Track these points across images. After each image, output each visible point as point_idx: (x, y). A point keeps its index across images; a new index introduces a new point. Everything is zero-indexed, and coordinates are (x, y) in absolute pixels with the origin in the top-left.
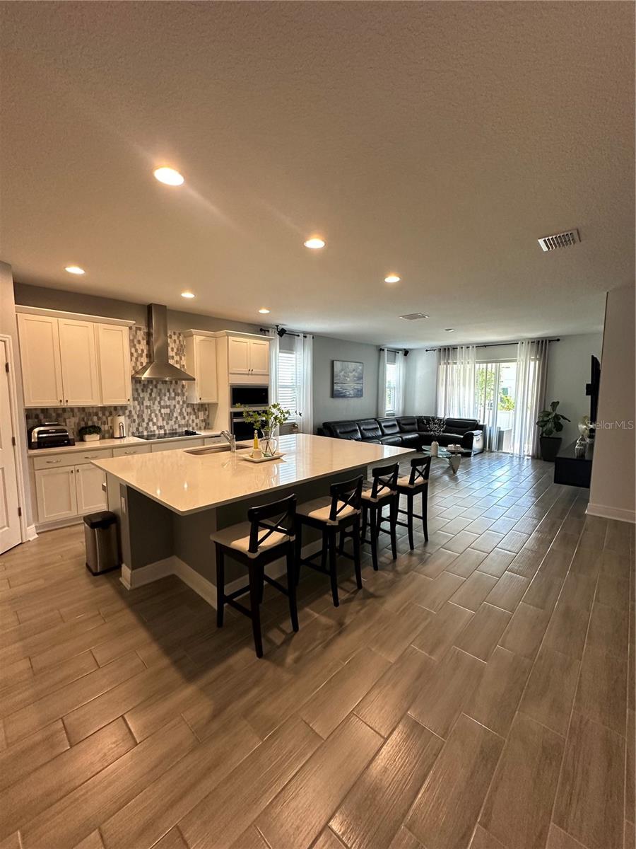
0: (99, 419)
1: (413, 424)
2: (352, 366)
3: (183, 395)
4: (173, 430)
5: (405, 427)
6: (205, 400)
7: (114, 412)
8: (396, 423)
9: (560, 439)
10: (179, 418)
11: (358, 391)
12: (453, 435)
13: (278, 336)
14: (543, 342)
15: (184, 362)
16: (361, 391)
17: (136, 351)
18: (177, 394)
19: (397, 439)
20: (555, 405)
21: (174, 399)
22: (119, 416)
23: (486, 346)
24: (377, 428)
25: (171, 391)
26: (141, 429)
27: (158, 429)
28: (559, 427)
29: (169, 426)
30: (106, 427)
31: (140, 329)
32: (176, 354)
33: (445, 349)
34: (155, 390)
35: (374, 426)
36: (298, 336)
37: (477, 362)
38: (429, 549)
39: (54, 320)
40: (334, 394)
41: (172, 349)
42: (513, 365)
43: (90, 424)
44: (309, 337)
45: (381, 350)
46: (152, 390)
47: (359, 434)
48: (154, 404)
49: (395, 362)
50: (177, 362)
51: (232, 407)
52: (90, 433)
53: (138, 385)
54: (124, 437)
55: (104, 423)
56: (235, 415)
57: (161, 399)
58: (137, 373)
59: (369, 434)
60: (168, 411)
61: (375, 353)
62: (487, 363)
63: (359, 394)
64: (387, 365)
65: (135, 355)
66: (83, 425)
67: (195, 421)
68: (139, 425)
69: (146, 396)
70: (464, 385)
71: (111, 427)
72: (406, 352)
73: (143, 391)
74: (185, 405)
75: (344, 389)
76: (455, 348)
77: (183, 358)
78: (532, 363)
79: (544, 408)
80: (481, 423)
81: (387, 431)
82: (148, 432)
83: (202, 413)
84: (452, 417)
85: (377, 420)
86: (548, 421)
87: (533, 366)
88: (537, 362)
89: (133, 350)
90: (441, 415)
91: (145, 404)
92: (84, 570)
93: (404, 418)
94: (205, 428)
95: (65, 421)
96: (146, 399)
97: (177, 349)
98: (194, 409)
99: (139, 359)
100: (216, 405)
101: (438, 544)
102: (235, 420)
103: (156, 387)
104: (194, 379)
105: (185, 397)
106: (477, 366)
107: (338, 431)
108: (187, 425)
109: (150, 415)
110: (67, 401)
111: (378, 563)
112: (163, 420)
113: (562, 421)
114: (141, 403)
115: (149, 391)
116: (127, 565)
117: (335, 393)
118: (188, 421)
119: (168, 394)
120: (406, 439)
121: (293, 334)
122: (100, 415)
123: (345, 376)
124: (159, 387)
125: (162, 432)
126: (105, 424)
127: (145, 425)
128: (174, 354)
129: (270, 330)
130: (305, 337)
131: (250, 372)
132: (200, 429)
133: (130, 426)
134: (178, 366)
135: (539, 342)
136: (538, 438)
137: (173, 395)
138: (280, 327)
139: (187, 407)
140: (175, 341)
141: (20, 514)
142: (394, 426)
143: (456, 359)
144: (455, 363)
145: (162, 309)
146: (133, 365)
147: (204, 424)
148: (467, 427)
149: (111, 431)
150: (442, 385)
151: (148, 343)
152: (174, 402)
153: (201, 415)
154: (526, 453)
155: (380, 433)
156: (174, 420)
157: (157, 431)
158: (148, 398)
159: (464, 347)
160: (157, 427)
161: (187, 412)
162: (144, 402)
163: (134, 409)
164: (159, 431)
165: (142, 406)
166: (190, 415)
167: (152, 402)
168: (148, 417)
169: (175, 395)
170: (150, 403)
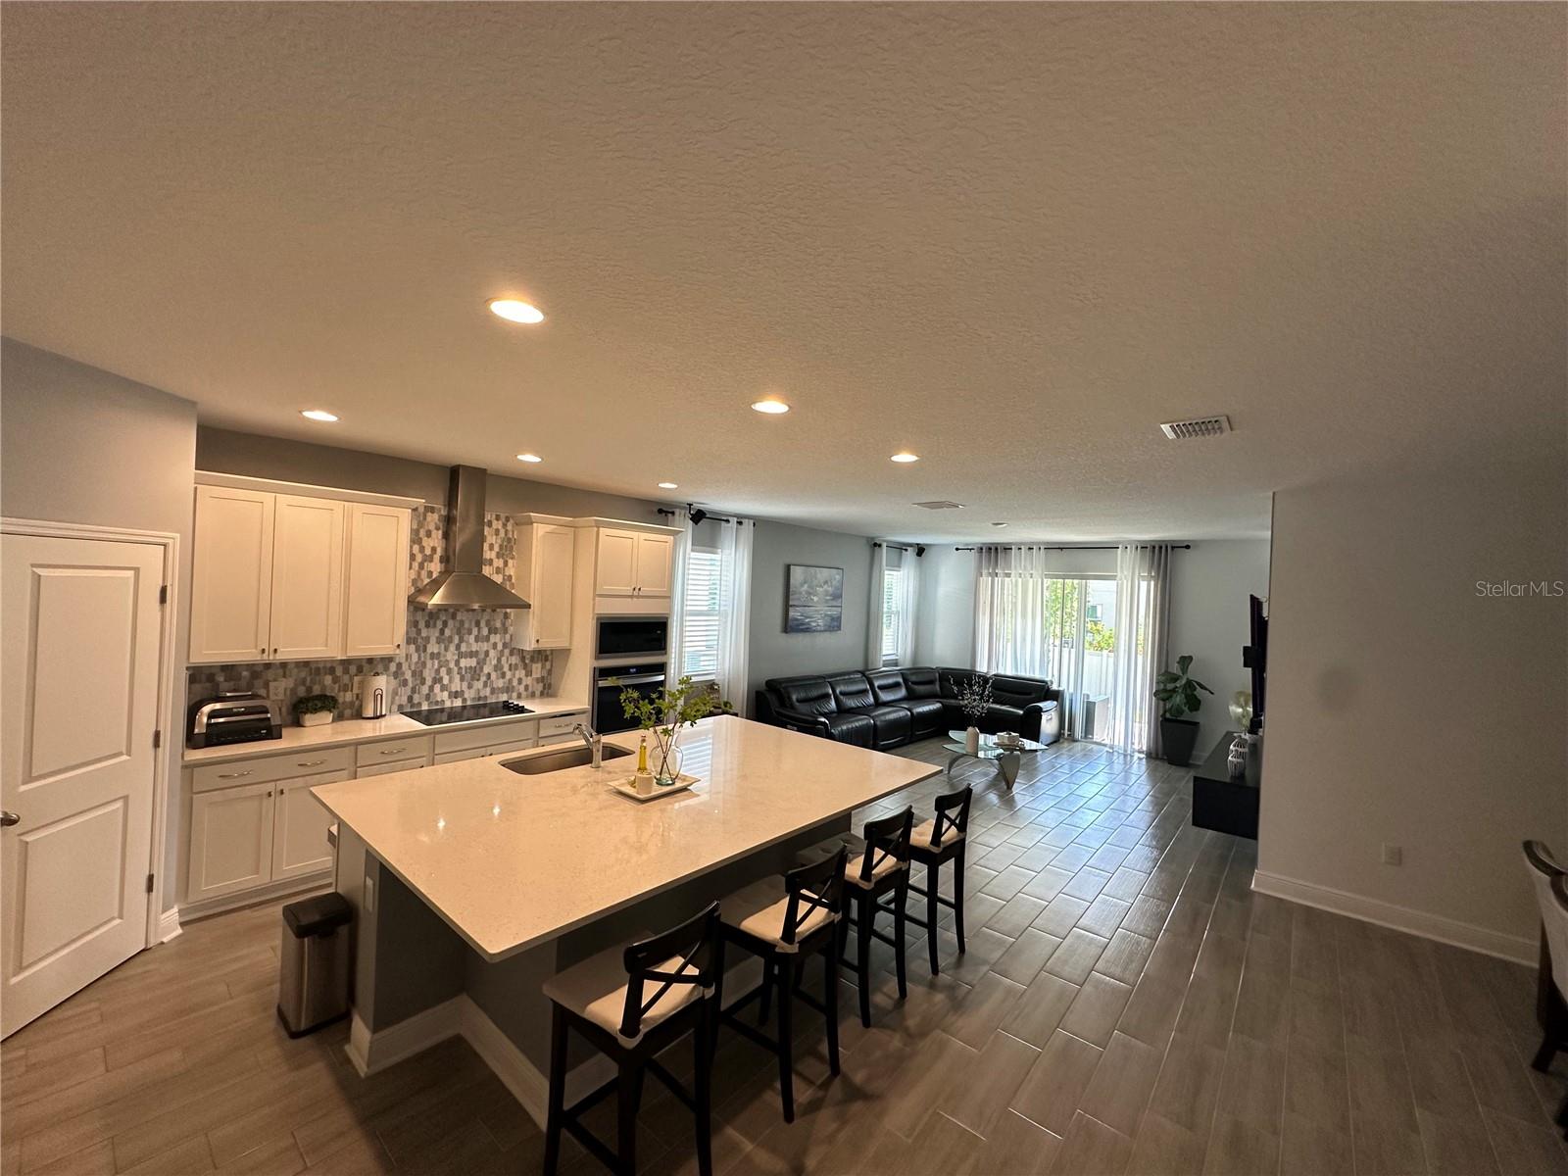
0: (335, 680)
1: (931, 682)
2: (823, 574)
3: (506, 631)
4: (479, 699)
5: (916, 687)
6: (547, 644)
7: (366, 667)
8: (901, 680)
9: (1196, 724)
10: (494, 676)
11: (833, 619)
12: (1003, 708)
13: (691, 522)
14: (1161, 548)
15: (511, 571)
16: (838, 619)
17: (422, 549)
18: (493, 631)
19: (902, 714)
20: (1185, 661)
21: (487, 639)
22: (377, 674)
23: (1062, 549)
24: (864, 692)
25: (483, 624)
26: (416, 699)
27: (450, 697)
28: (1194, 704)
29: (473, 691)
30: (349, 697)
31: (432, 510)
32: (498, 556)
33: (990, 549)
34: (451, 623)
35: (861, 687)
36: (728, 521)
37: (1047, 576)
38: (967, 974)
39: (268, 497)
40: (789, 627)
41: (491, 547)
42: (1111, 585)
43: (317, 690)
44: (748, 525)
45: (875, 545)
46: (445, 624)
47: (833, 703)
48: (446, 649)
49: (900, 567)
50: (498, 571)
51: (597, 658)
52: (315, 711)
53: (420, 613)
54: (382, 716)
55: (345, 688)
56: (602, 673)
57: (461, 640)
58: (419, 591)
59: (851, 703)
60: (473, 662)
61: (865, 551)
62: (1064, 578)
63: (834, 625)
64: (886, 572)
65: (419, 557)
66: (302, 692)
67: (524, 683)
68: (413, 690)
69: (434, 634)
70: (1024, 616)
71: (357, 695)
72: (920, 550)
73: (427, 626)
74: (507, 652)
75: (807, 617)
76: (1007, 548)
77: (510, 562)
78: (1144, 585)
79: (1167, 666)
80: (1055, 687)
81: (885, 697)
82: (430, 704)
83: (539, 665)
84: (1001, 672)
85: (866, 674)
86: (1174, 690)
87: (1146, 590)
88: (1152, 583)
89: (416, 548)
90: (982, 667)
91: (429, 651)
92: (272, 1023)
93: (916, 670)
94: (542, 694)
95: (266, 685)
96: (433, 640)
97: (501, 546)
98: (523, 659)
99: (426, 564)
100: (565, 653)
101: (985, 962)
102: (602, 684)
103: (454, 617)
104: (529, 606)
105: (508, 637)
106: (1048, 582)
107: (794, 697)
108: (508, 689)
109: (438, 671)
110: (276, 650)
111: (872, 1011)
112: (462, 679)
113: (1199, 692)
114: (422, 649)
115: (439, 624)
116: (363, 1019)
117: (790, 623)
118: (510, 681)
119: (475, 631)
120: (919, 714)
121: (719, 519)
122: (339, 672)
123: (810, 594)
124: (459, 617)
125: (458, 703)
126: (345, 691)
127: (425, 690)
128: (493, 555)
129: (677, 511)
130: (740, 523)
131: (635, 593)
132: (533, 695)
133: (395, 693)
134: (498, 579)
135: (1154, 547)
136: (1156, 719)
137: (485, 631)
138: (697, 506)
139: (511, 654)
140: (497, 532)
141: (150, 889)
142: (896, 685)
143: (1010, 568)
144: (1008, 575)
145: (480, 476)
146: (413, 575)
147: (540, 687)
148: (1030, 694)
149: (357, 703)
150: (984, 614)
151: (446, 536)
152: (485, 646)
153: (537, 669)
154: (1136, 747)
155: (871, 699)
156: (483, 679)
157: (448, 704)
158: (437, 638)
159: (1022, 547)
160: (450, 693)
161: (510, 665)
162: (429, 646)
163: (407, 660)
164: (452, 702)
165: (422, 655)
166: (516, 669)
167: (443, 646)
168: (433, 675)
169: (490, 633)
170: (440, 648)
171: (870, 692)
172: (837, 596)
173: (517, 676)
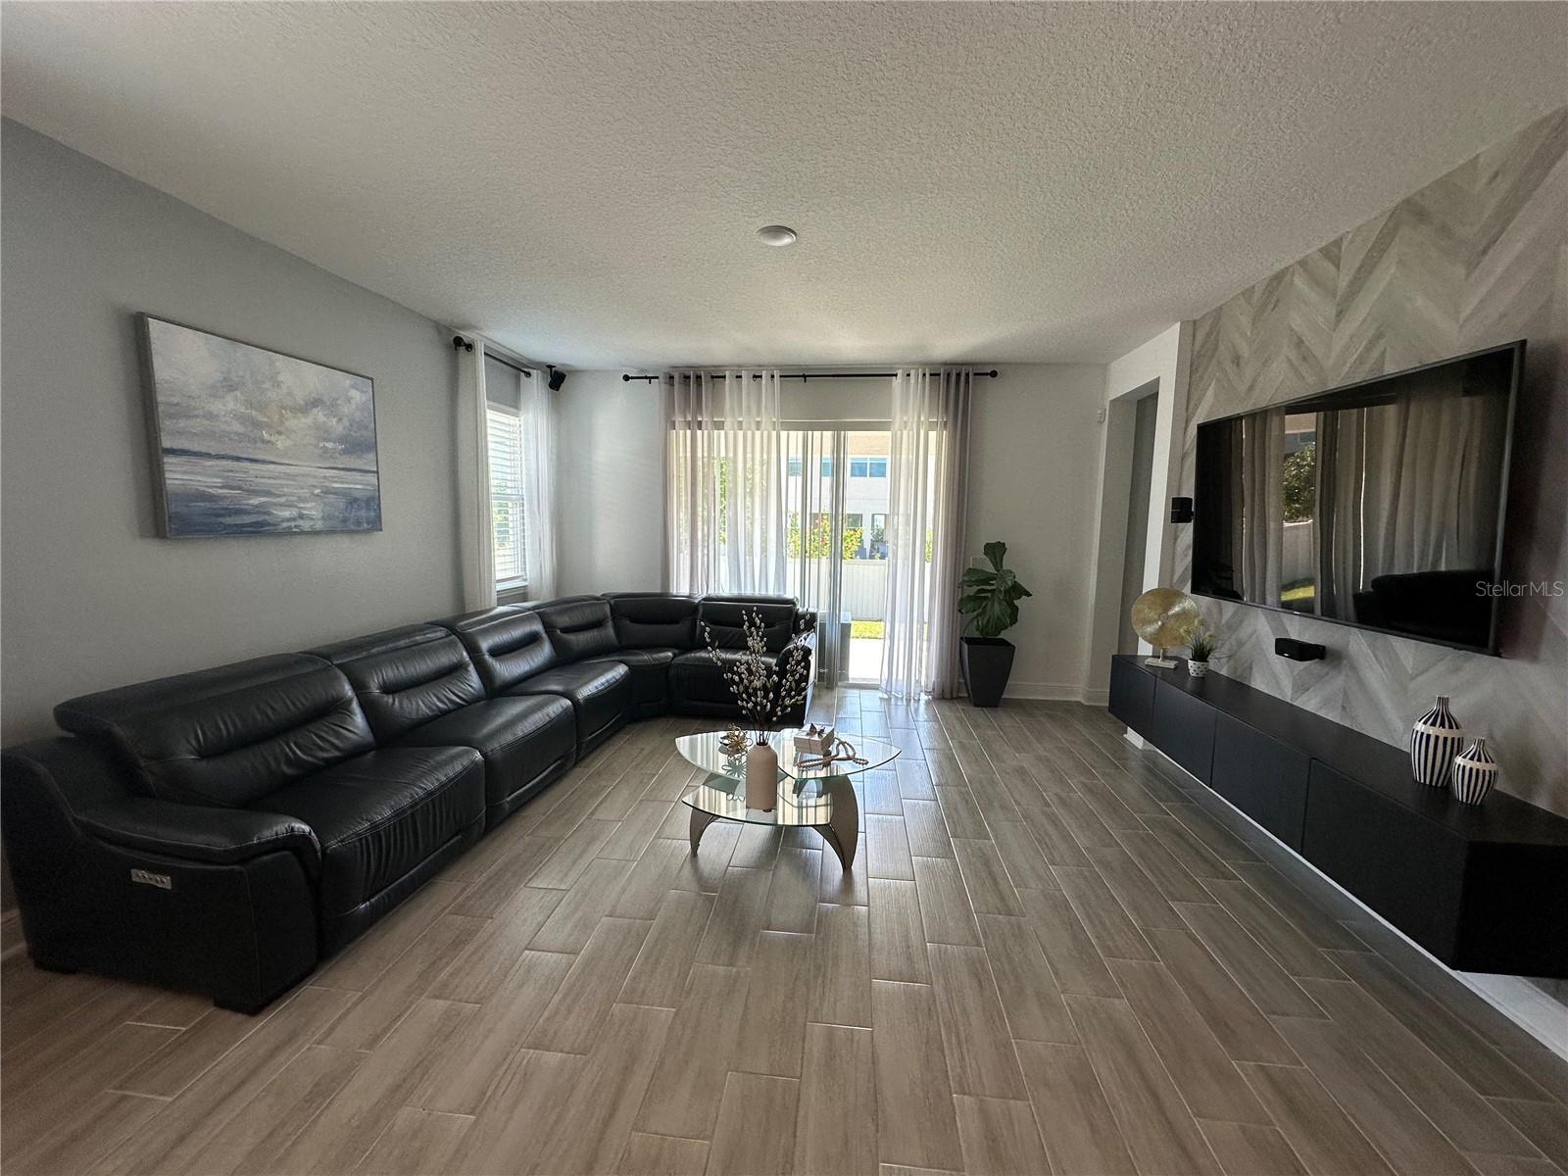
1: (597, 624)
5: (571, 637)
8: (537, 627)
9: (1011, 644)
14: (958, 375)
19: (553, 708)
23: (805, 377)
24: (455, 670)
28: (1010, 617)
33: (687, 376)
35: (445, 659)
37: (787, 426)
42: (884, 437)
45: (459, 343)
49: (516, 406)
59: (420, 705)
62: (807, 428)
64: (490, 415)
72: (557, 379)
76: (717, 377)
79: (966, 561)
80: (803, 608)
81: (508, 669)
85: (457, 628)
90: (681, 588)
93: (565, 603)
113: (1017, 598)
142: (531, 640)
143: (721, 412)
144: (719, 426)
155: (474, 680)
159: (743, 374)
171: (471, 668)
172: (360, 444)
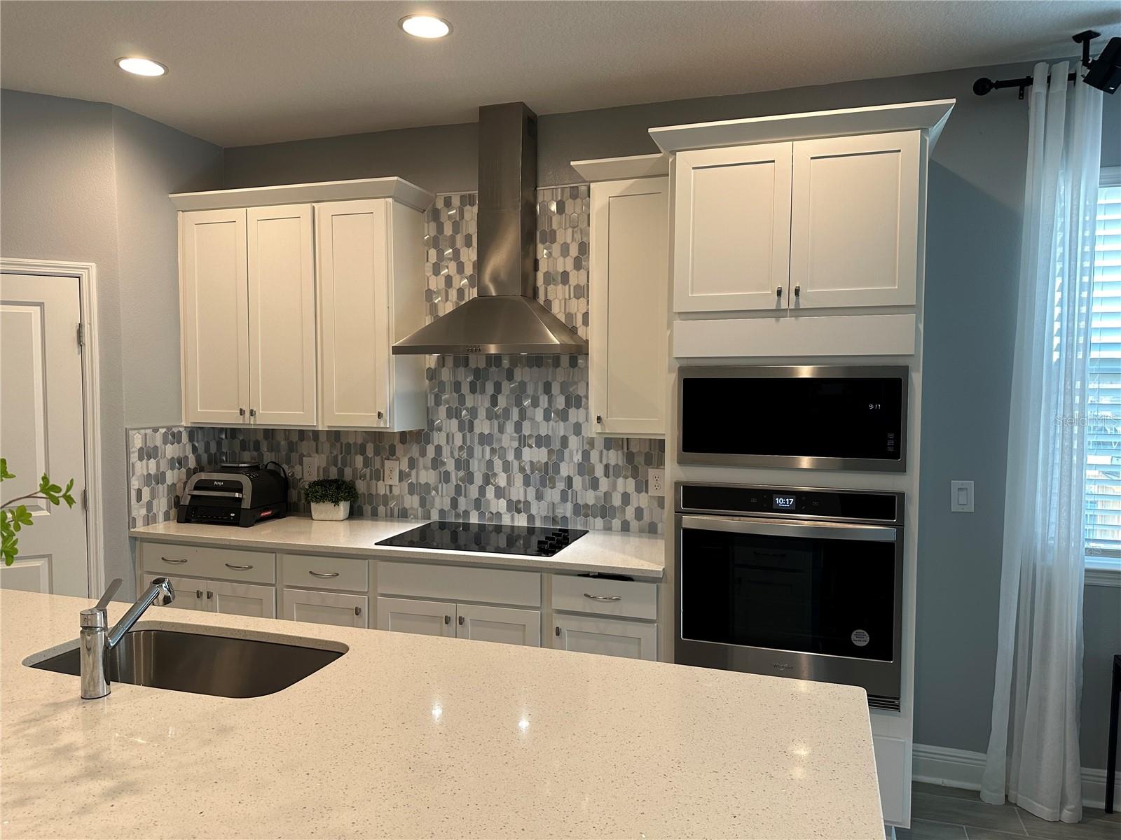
10: (578, 482)
21: (563, 416)
25: (556, 389)
26: (463, 504)
27: (509, 509)
29: (544, 504)
34: (507, 387)
39: (240, 214)
41: (565, 250)
46: (498, 388)
48: (501, 430)
53: (462, 370)
55: (371, 476)
57: (523, 415)
60: (541, 455)
82: (482, 515)
91: (477, 430)
96: (482, 413)
98: (630, 457)
103: (510, 377)
109: (490, 464)
112: (527, 483)
114: (467, 427)
118: (607, 495)
119: (544, 400)
124: (519, 374)
125: (521, 521)
126: (371, 479)
127: (474, 492)
131: (786, 303)
137: (560, 402)
152: (561, 429)
156: (561, 485)
157: (506, 521)
158: (487, 409)
160: (509, 502)
161: (607, 467)
162: (476, 422)
163: (448, 443)
164: (512, 519)
165: (468, 435)
166: (617, 476)
167: (496, 423)
168: (484, 470)
169: (568, 404)
170: (491, 427)
173: (620, 488)
